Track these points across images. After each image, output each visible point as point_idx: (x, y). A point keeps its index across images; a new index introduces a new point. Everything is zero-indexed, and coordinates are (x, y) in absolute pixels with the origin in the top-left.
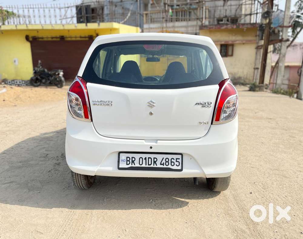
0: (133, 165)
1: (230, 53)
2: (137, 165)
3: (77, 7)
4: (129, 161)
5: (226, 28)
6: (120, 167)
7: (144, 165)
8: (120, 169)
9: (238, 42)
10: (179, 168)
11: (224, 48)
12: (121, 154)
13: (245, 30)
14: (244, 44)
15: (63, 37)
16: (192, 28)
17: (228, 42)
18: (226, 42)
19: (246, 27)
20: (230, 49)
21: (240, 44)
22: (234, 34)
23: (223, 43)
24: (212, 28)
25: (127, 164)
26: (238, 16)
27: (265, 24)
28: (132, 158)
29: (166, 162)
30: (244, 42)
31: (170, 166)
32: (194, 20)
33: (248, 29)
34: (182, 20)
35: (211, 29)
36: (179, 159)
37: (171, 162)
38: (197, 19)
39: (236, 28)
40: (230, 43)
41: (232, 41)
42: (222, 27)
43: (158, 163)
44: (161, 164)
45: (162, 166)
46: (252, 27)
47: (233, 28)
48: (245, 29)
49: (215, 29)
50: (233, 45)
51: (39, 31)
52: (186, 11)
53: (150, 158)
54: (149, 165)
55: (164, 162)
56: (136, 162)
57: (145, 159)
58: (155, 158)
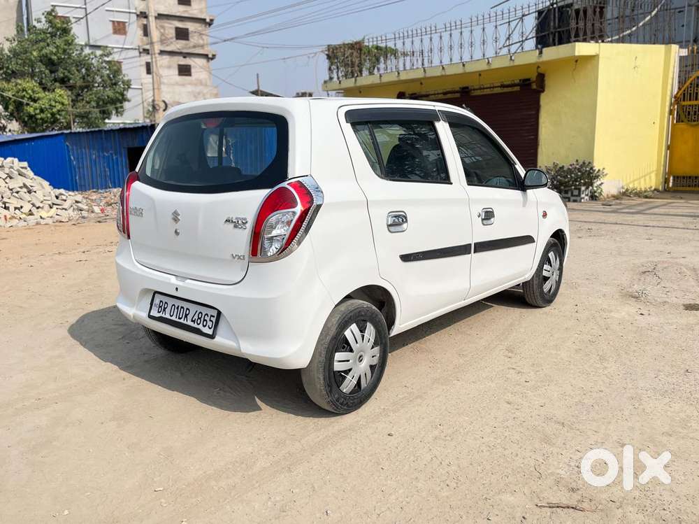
0: (163, 316)
2: (167, 316)
3: (540, 13)
4: (161, 307)
6: (151, 314)
7: (173, 318)
8: (150, 317)
10: (210, 332)
12: (156, 295)
15: (467, 90)
25: (159, 312)
28: (166, 303)
29: (199, 318)
31: (200, 327)
36: (214, 317)
37: (204, 320)
43: (190, 317)
44: (192, 321)
45: (192, 324)
51: (423, 81)
53: (182, 307)
54: (180, 318)
55: (196, 317)
56: (168, 310)
57: (178, 308)
58: (187, 309)
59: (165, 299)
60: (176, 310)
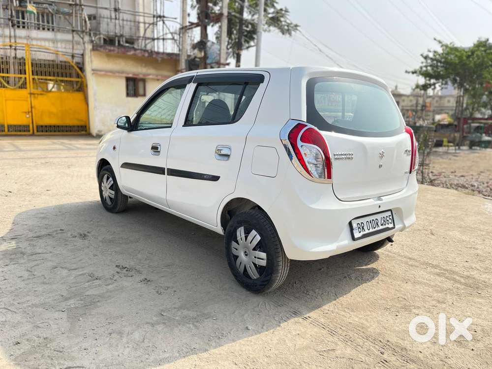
0: (364, 233)
1: (141, 91)
2: (367, 231)
4: (360, 228)
5: (135, 55)
6: (355, 237)
7: (371, 230)
8: (355, 240)
9: (151, 77)
10: (392, 225)
11: (131, 83)
13: (159, 62)
14: (158, 80)
16: (63, 45)
17: (138, 75)
18: (134, 75)
19: (161, 58)
20: (141, 85)
21: (153, 79)
22: (144, 65)
23: (130, 75)
24: (113, 51)
25: (360, 232)
26: (135, 38)
27: (199, 58)
28: (361, 223)
30: (159, 77)
31: (387, 226)
32: (67, 32)
33: (163, 60)
34: (44, 29)
35: (112, 53)
36: (390, 216)
37: (387, 220)
38: (73, 31)
39: (148, 57)
40: (141, 76)
41: (144, 75)
42: (127, 51)
43: (379, 224)
44: (382, 225)
46: (169, 58)
47: (144, 56)
48: (160, 59)
49: (118, 53)
50: (144, 81)
52: (50, 15)
53: (373, 220)
54: (374, 228)
55: (383, 222)
56: (365, 228)
57: (371, 222)
58: (376, 219)
59: (360, 221)
60: (370, 224)
